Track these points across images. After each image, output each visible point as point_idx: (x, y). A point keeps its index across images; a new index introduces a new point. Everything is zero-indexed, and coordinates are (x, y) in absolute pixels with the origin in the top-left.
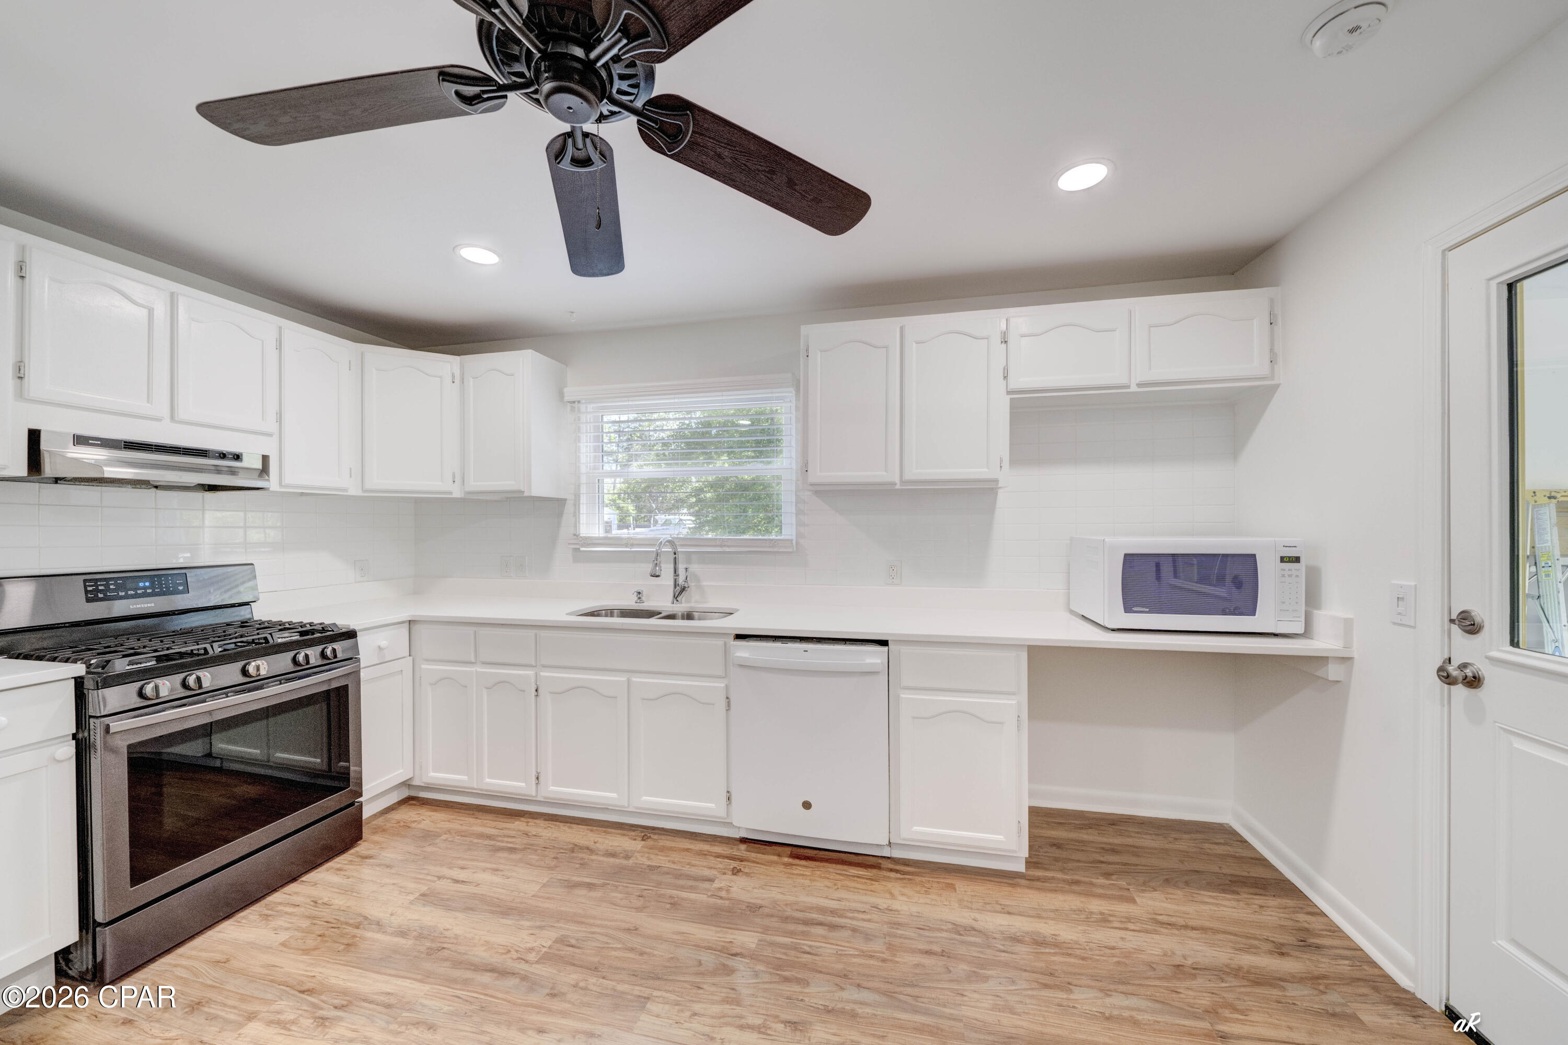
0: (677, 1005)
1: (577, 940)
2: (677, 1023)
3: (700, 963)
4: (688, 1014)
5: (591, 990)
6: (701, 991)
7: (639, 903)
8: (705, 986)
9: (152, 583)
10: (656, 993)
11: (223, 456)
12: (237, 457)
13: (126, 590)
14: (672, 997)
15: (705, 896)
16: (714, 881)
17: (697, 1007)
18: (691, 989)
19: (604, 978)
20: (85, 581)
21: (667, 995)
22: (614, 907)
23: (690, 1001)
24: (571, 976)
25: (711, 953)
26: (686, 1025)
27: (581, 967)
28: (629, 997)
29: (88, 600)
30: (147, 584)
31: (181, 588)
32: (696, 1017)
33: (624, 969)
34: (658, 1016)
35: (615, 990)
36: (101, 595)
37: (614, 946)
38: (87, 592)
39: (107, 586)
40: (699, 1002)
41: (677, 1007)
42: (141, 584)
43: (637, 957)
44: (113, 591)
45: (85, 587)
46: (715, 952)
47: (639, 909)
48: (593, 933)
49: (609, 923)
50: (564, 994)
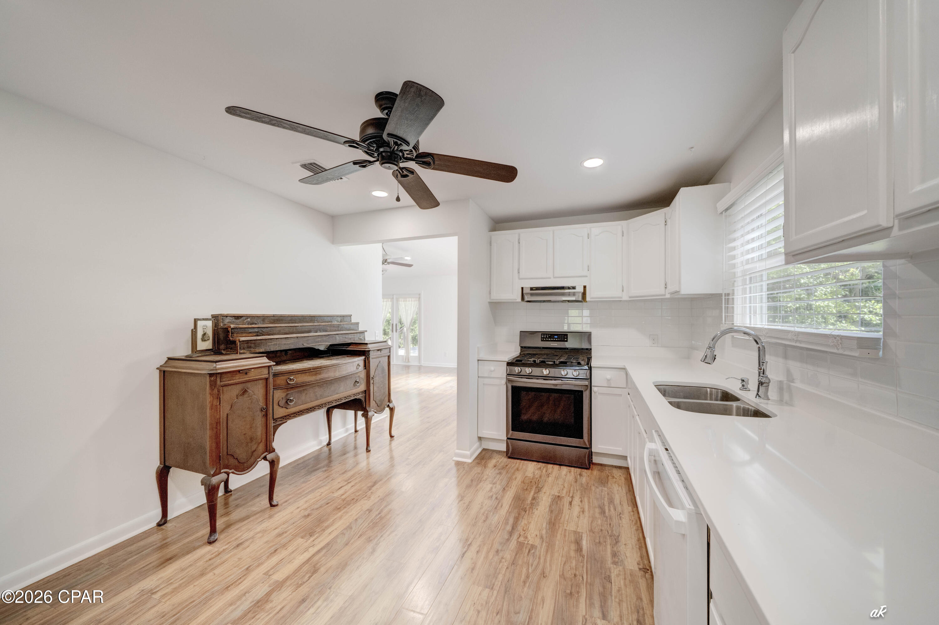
0: (486, 603)
1: (534, 553)
2: (474, 603)
3: (517, 613)
4: (480, 608)
5: (499, 565)
6: (495, 614)
7: (569, 575)
8: (498, 616)
9: (558, 337)
10: (495, 593)
11: (569, 288)
12: (574, 288)
13: (551, 338)
14: (492, 600)
15: (584, 614)
16: (603, 619)
17: (483, 614)
18: (497, 609)
19: (507, 568)
20: (542, 334)
21: (494, 597)
22: (562, 564)
23: (489, 609)
24: (509, 555)
25: (526, 619)
26: (472, 608)
27: (515, 558)
28: (494, 581)
29: (542, 341)
30: (557, 337)
31: (566, 339)
32: (477, 612)
33: (513, 576)
34: (480, 594)
35: (498, 574)
36: (545, 339)
37: (530, 569)
38: (542, 338)
39: (546, 336)
40: (487, 614)
41: (485, 603)
42: (555, 337)
43: (522, 580)
44: (548, 338)
45: (542, 336)
46: (527, 621)
47: (562, 576)
48: (539, 558)
49: (548, 564)
50: (498, 555)
